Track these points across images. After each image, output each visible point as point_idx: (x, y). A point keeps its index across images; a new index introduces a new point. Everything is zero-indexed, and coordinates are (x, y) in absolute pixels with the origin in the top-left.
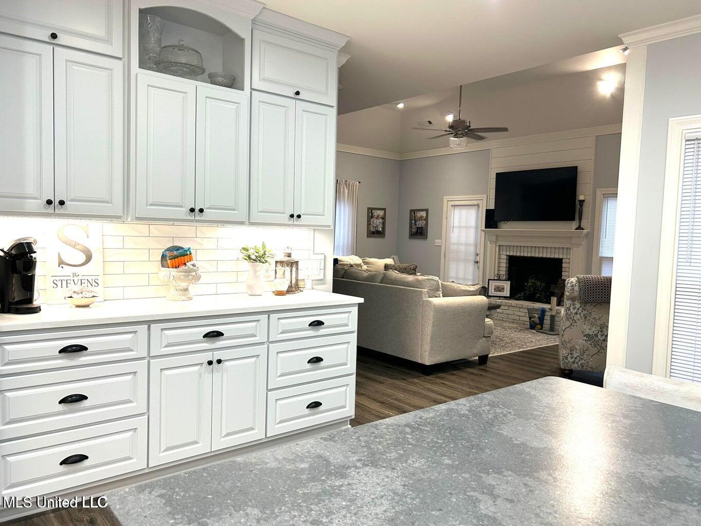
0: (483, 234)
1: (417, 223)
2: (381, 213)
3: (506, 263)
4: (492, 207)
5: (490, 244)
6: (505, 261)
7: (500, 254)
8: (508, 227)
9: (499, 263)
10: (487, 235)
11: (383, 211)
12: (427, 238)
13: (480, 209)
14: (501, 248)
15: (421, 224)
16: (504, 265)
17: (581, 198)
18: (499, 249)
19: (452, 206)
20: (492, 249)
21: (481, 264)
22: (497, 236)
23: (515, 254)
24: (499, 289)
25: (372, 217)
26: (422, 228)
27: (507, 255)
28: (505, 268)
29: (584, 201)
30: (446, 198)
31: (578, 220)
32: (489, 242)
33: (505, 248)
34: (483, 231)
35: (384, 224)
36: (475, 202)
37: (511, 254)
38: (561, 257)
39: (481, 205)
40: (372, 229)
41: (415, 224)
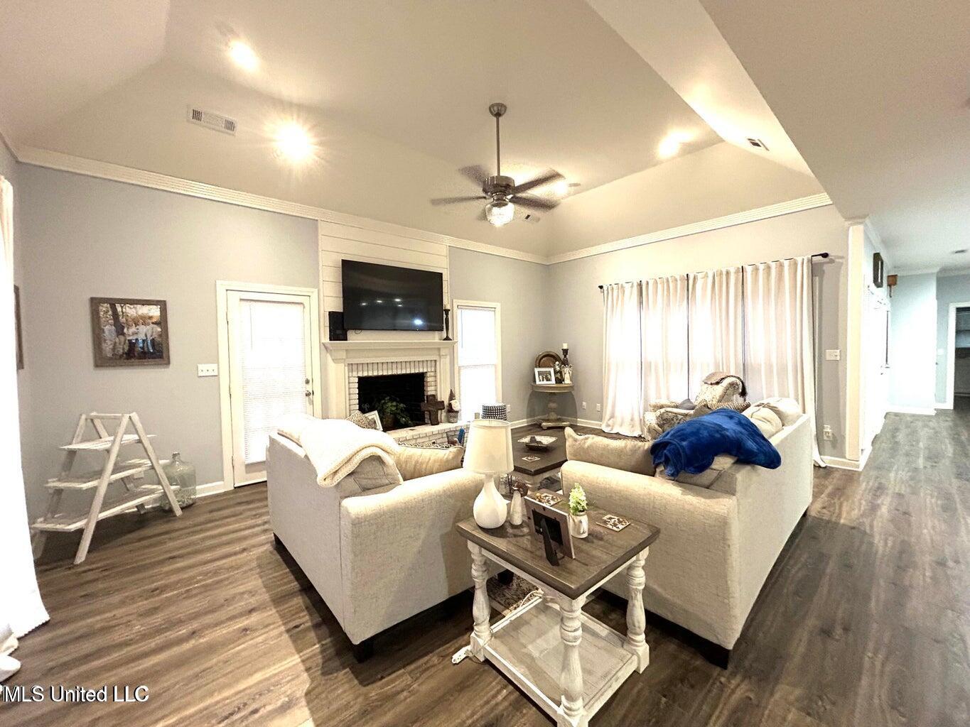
3: (357, 388)
4: (338, 308)
6: (356, 385)
7: (349, 377)
8: (363, 339)
9: (349, 388)
12: (169, 363)
13: (307, 310)
14: (351, 367)
16: (355, 391)
17: (448, 306)
18: (349, 369)
19: (242, 300)
20: (337, 370)
22: (347, 350)
23: (367, 375)
27: (358, 377)
28: (356, 396)
29: (449, 310)
30: (220, 285)
31: (445, 330)
33: (355, 367)
39: (307, 305)
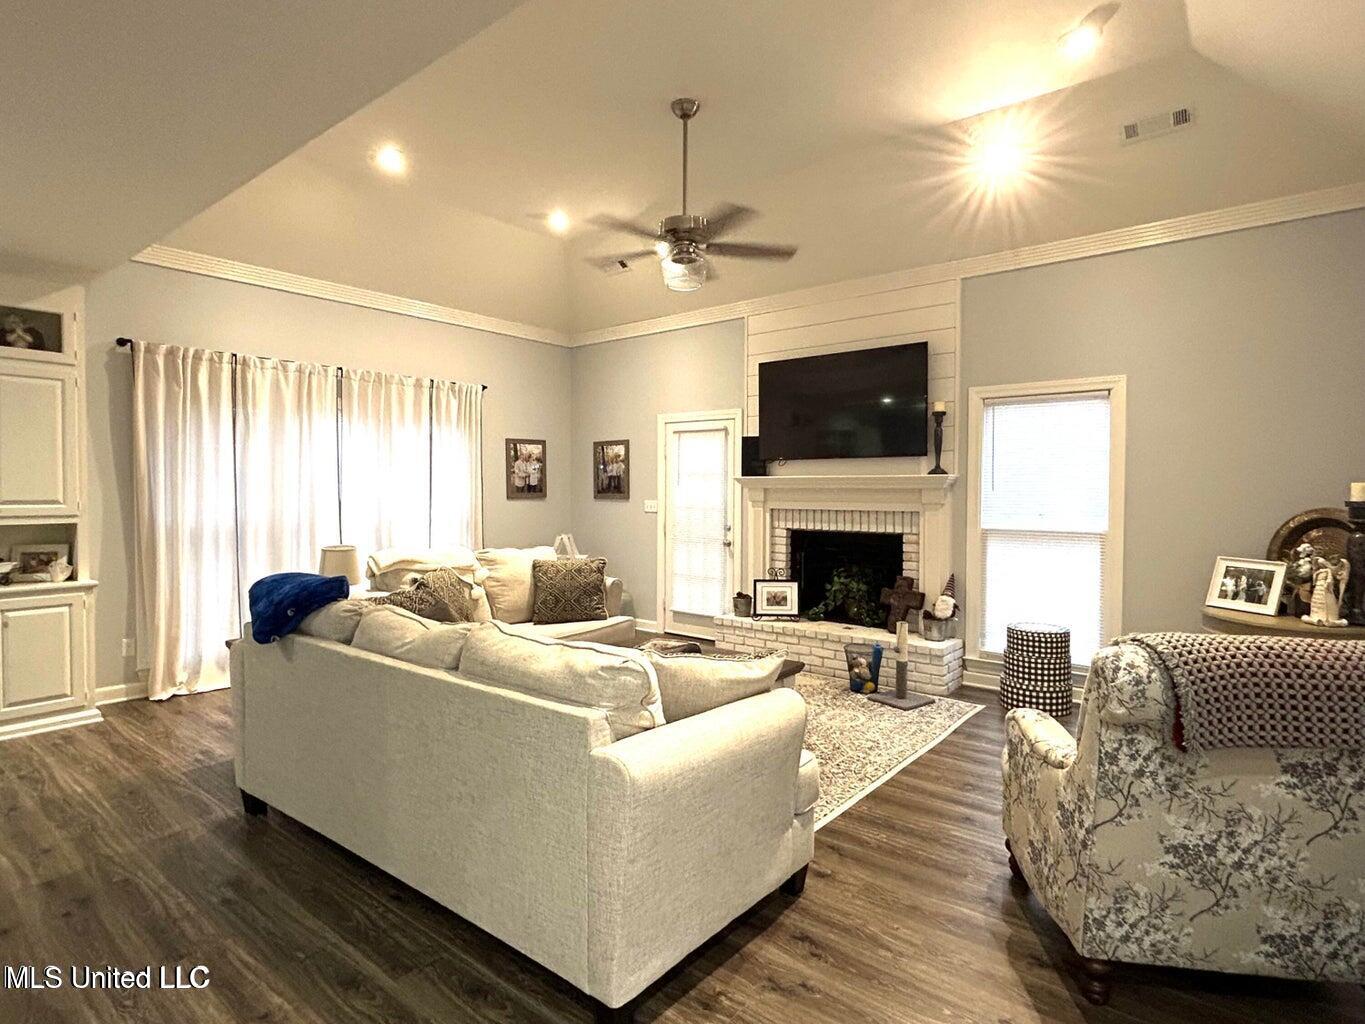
0: (738, 486)
1: (609, 468)
2: (536, 450)
3: (787, 545)
4: (754, 432)
5: (753, 506)
6: (784, 541)
7: (773, 528)
8: (787, 473)
9: (773, 544)
10: (746, 490)
11: (540, 446)
12: (629, 498)
13: (730, 437)
14: (775, 514)
15: (615, 469)
16: (783, 549)
17: (939, 407)
18: (772, 516)
19: (675, 432)
20: (757, 517)
21: (737, 548)
22: (766, 490)
23: (803, 527)
24: (777, 600)
25: (517, 458)
26: (619, 477)
27: (788, 529)
28: (784, 556)
29: (944, 413)
30: (661, 419)
31: (934, 454)
32: (750, 503)
33: (782, 515)
34: (738, 480)
35: (543, 471)
36: (720, 425)
37: (796, 526)
38: (898, 530)
39: (731, 430)
40: (519, 483)
41: (605, 471)
